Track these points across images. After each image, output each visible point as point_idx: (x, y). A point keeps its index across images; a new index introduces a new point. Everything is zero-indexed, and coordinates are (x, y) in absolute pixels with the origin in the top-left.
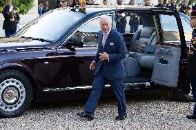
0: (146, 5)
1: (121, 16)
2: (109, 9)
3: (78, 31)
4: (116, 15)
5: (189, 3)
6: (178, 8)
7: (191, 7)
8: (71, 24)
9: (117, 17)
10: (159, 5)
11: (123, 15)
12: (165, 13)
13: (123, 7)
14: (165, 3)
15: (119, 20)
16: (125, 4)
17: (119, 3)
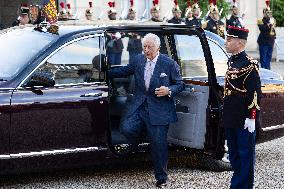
0: (154, 20)
1: (114, 38)
2: (96, 27)
3: (46, 63)
5: (222, 16)
6: (204, 23)
7: (224, 21)
10: (175, 20)
11: (118, 35)
14: (183, 16)
16: (121, 19)
17: (112, 16)
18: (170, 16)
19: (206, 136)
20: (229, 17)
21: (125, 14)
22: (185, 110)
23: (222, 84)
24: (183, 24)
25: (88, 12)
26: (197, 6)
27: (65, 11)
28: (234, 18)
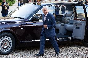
0: (69, 1)
1: (57, 6)
4: (55, 6)
9: (55, 7)
12: (78, 5)
13: (58, 2)
15: (56, 8)
16: (59, 1)
19: (85, 36)
24: (78, 2)
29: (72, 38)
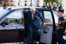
3: (6, 18)
5: (57, 6)
8: (3, 15)
10: (44, 7)
14: (46, 5)
17: (26, 5)
18: (42, 5)
20: (59, 6)
21: (29, 4)
22: (46, 33)
23: (57, 25)
25: (19, 3)
26: (51, 3)
27: (12, 3)
28: (61, 6)
29: (40, 42)
